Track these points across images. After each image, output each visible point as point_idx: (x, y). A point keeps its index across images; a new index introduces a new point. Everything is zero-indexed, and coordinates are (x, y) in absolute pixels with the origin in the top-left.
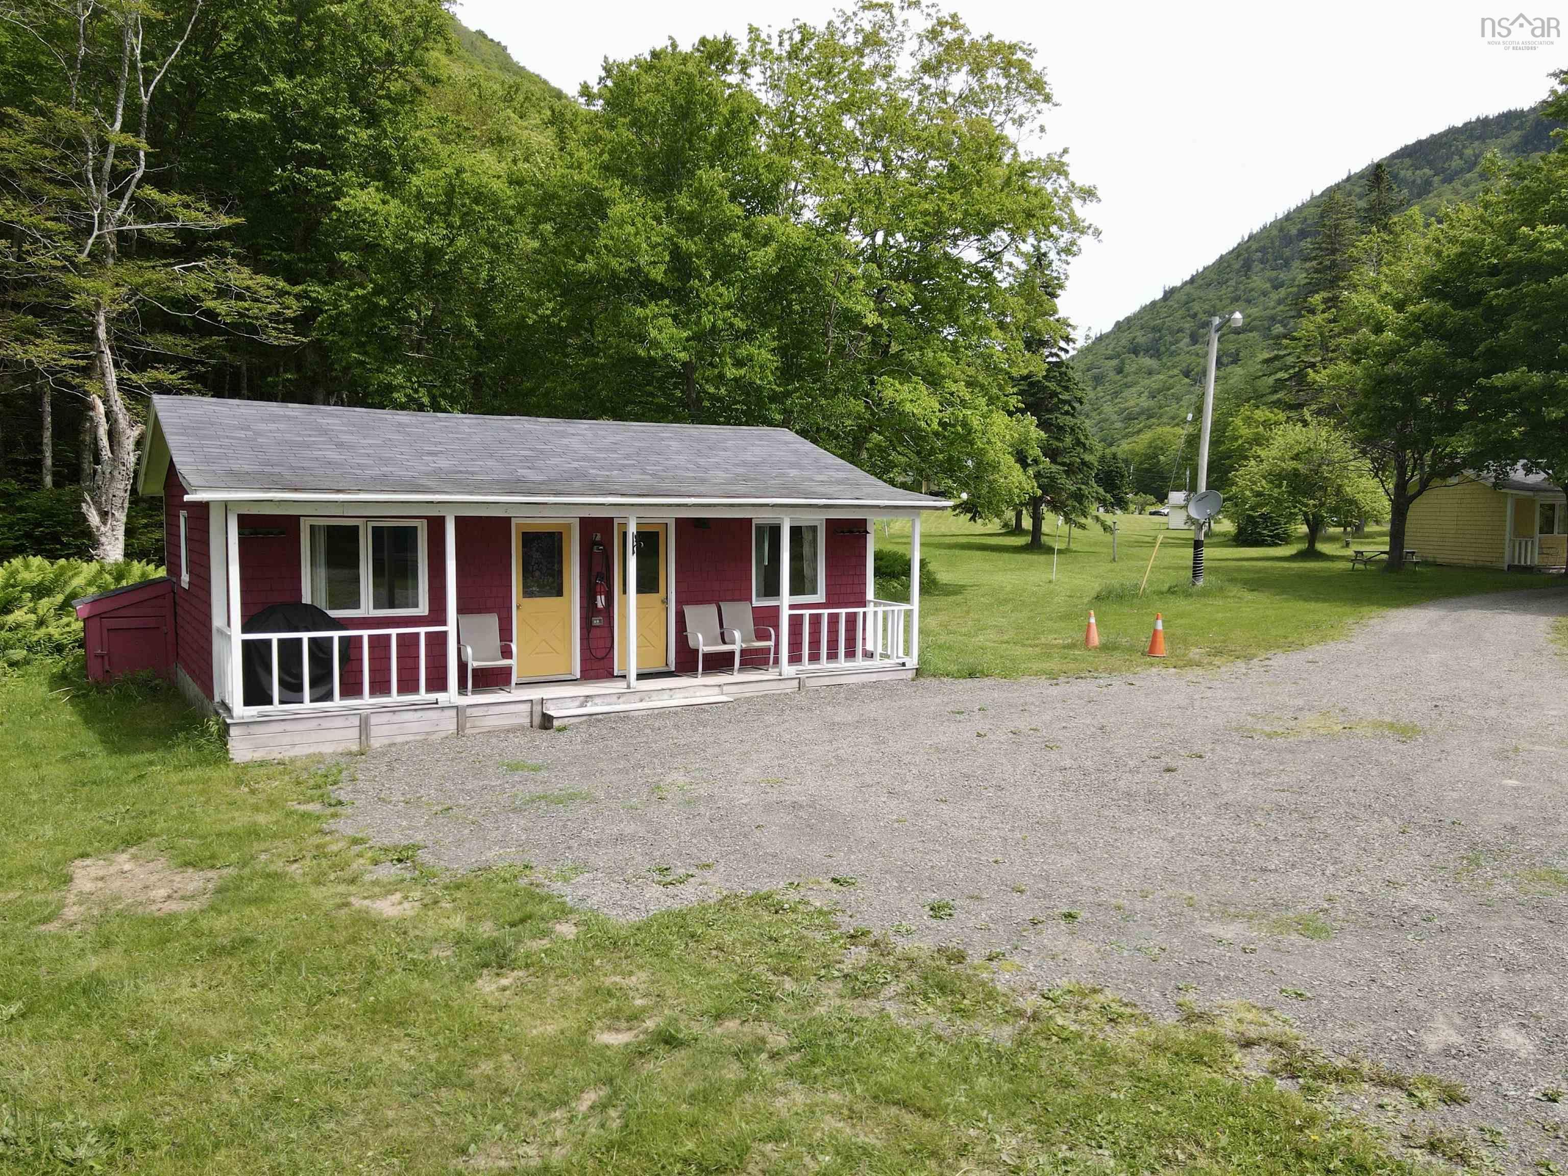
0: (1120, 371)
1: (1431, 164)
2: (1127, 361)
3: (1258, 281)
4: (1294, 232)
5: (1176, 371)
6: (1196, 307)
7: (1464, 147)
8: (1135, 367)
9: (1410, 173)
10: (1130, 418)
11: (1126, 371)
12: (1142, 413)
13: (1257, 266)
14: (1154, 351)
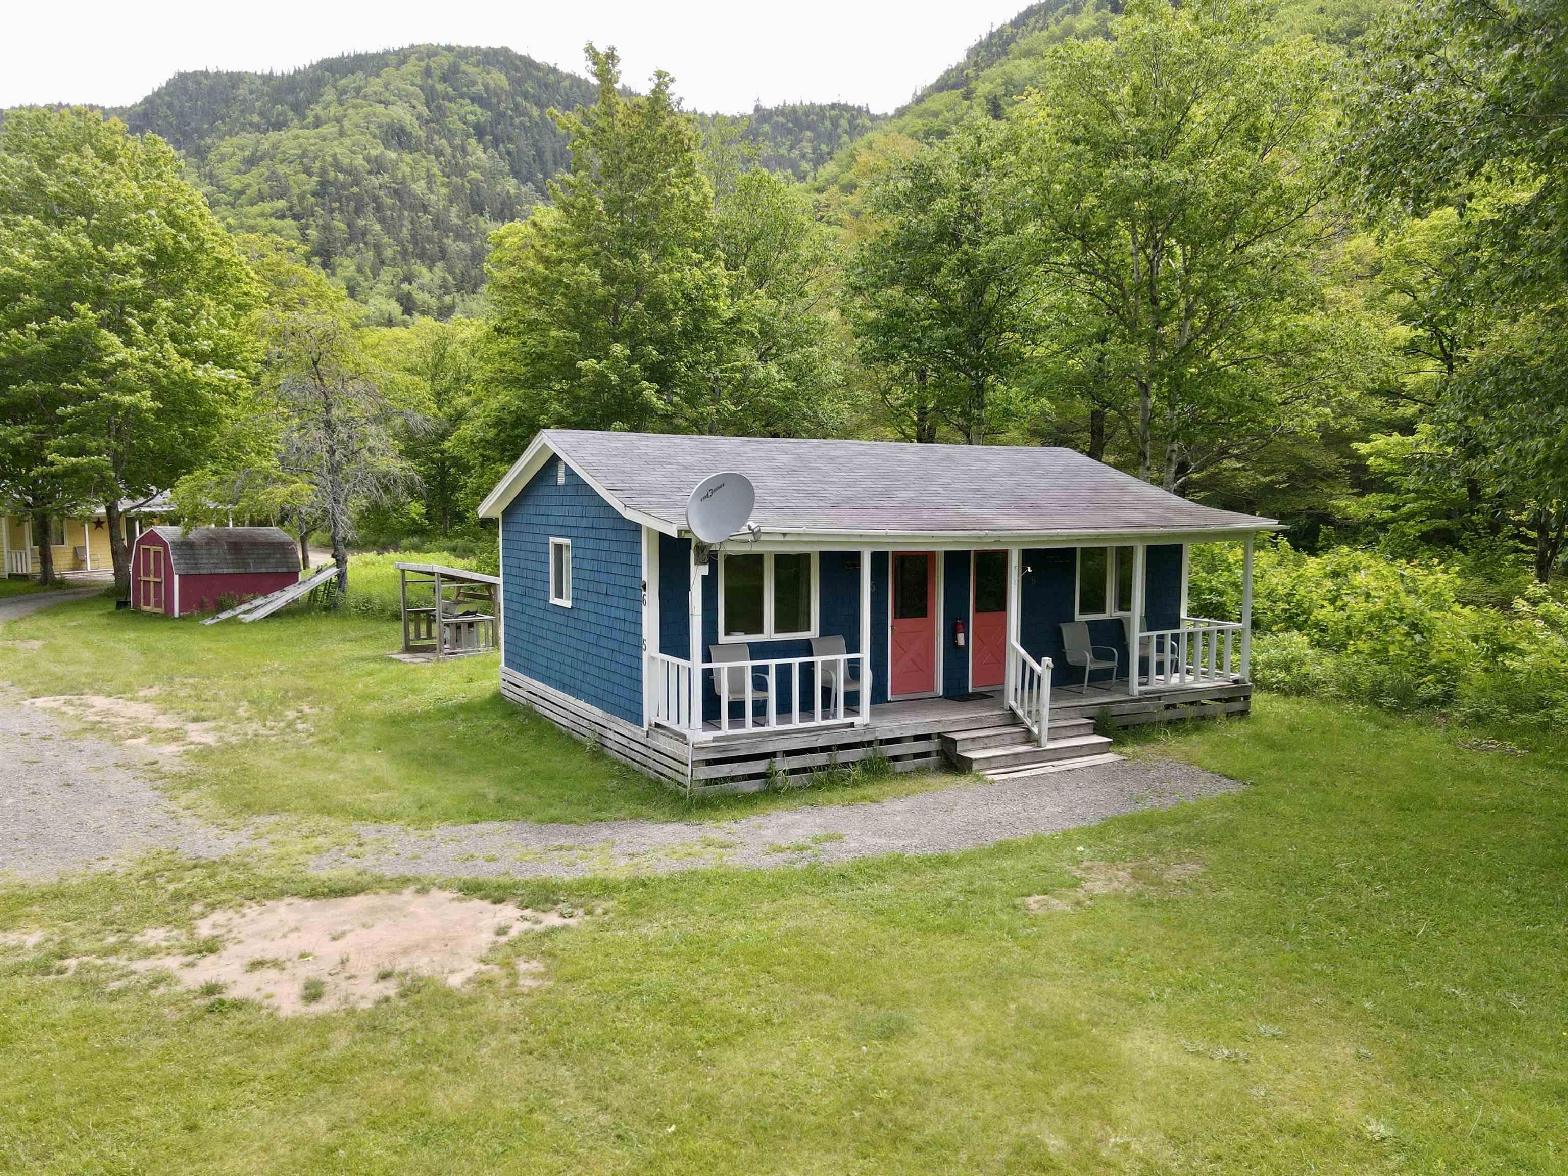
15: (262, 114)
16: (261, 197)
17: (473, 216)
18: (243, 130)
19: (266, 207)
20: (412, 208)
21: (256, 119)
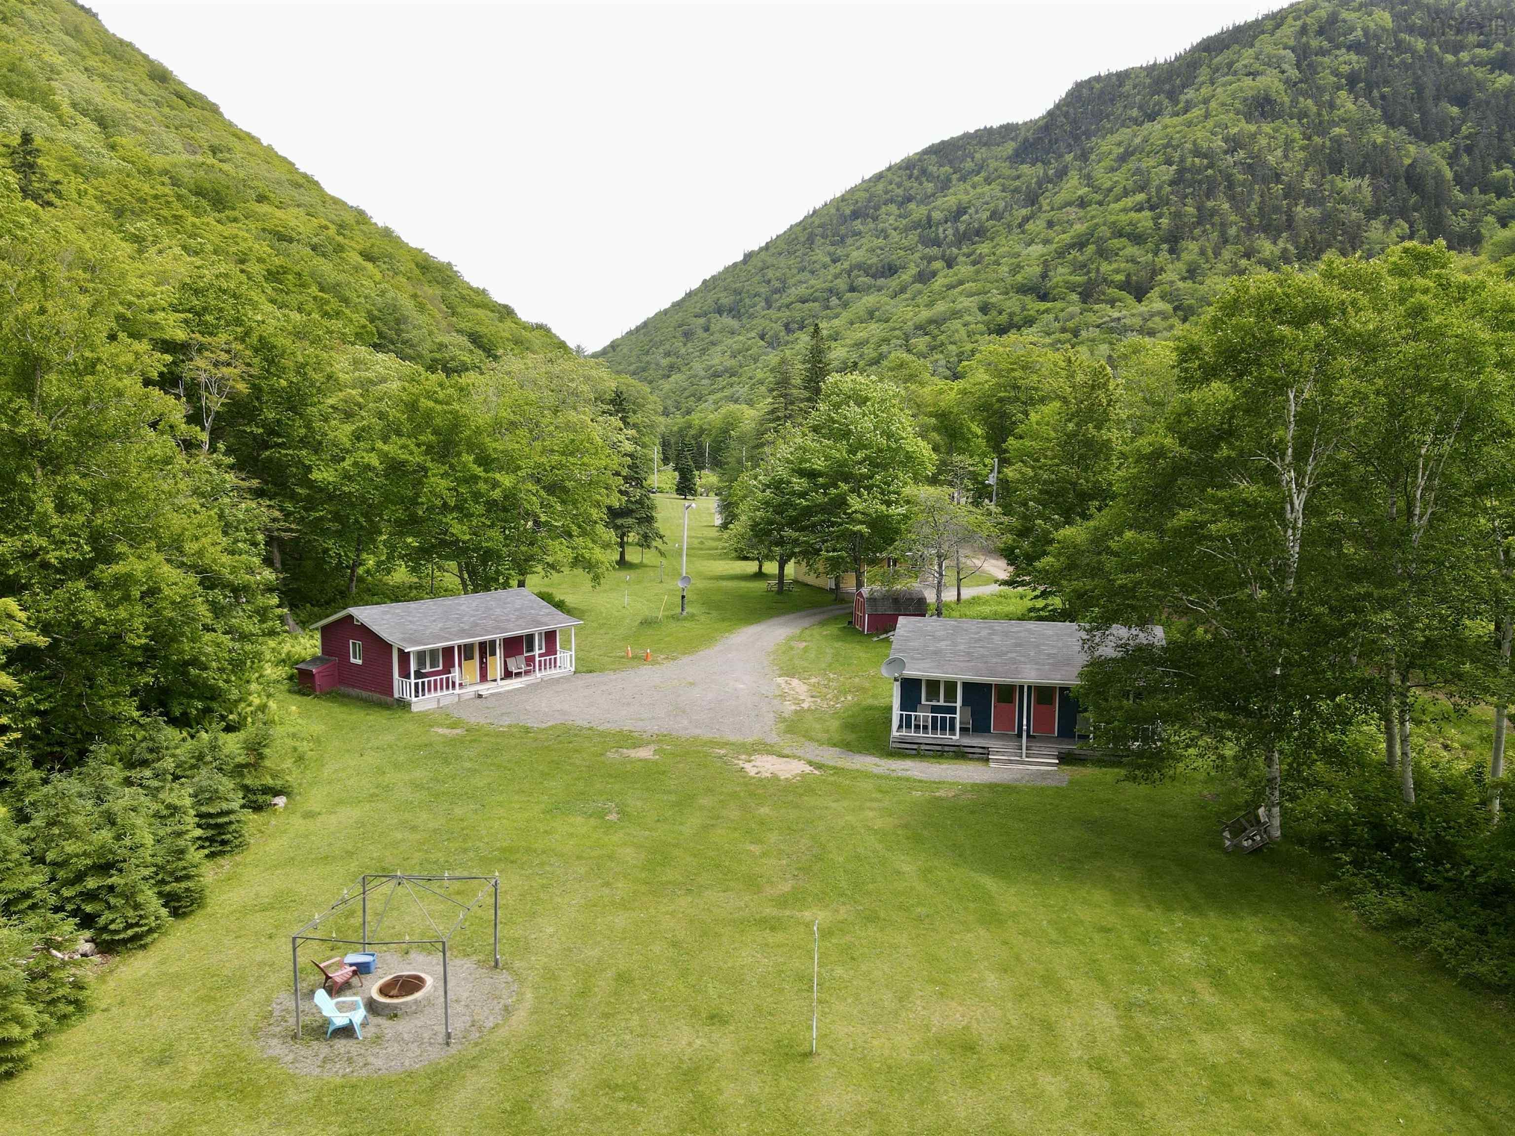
0: (707, 329)
1: (950, 162)
2: (713, 320)
3: (820, 255)
4: (848, 212)
5: (753, 334)
6: (770, 274)
7: (975, 151)
8: (719, 326)
9: (935, 169)
10: (716, 375)
11: (711, 330)
12: (726, 371)
13: (819, 240)
14: (734, 311)
15: (1140, 108)
16: (1126, 193)
17: (1329, 177)
18: (1123, 126)
19: (1129, 202)
20: (1265, 180)
21: (1135, 113)
